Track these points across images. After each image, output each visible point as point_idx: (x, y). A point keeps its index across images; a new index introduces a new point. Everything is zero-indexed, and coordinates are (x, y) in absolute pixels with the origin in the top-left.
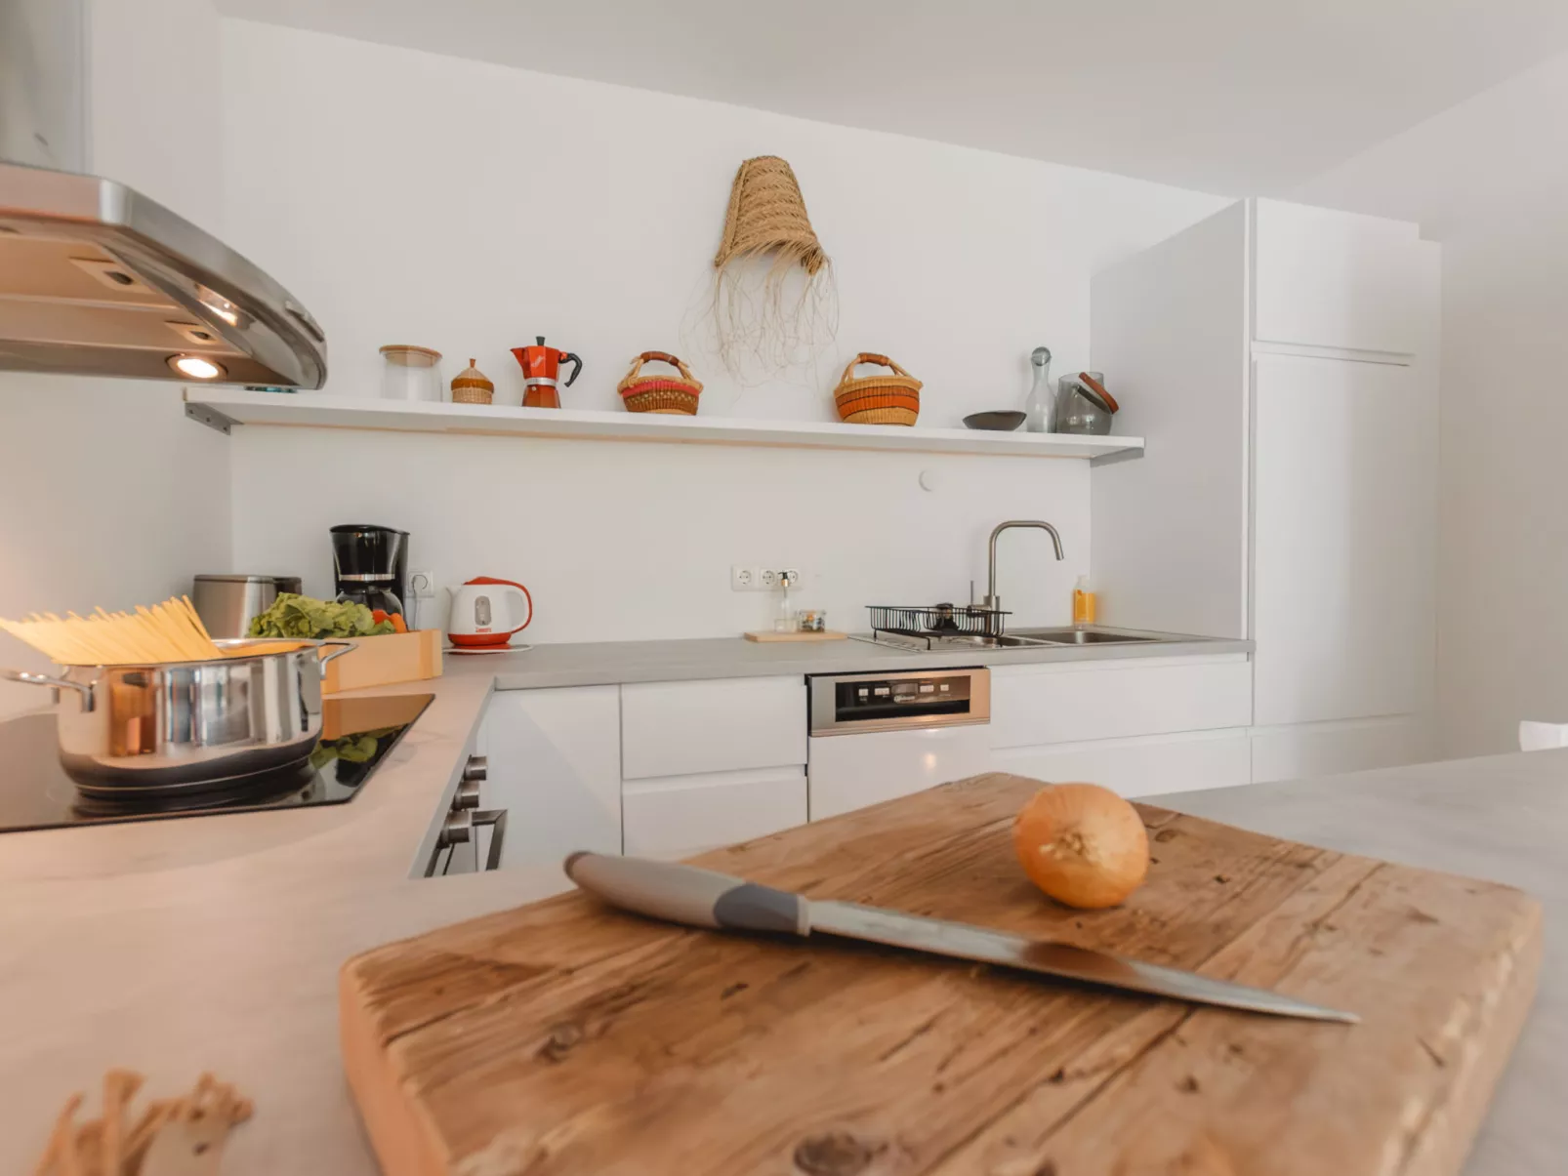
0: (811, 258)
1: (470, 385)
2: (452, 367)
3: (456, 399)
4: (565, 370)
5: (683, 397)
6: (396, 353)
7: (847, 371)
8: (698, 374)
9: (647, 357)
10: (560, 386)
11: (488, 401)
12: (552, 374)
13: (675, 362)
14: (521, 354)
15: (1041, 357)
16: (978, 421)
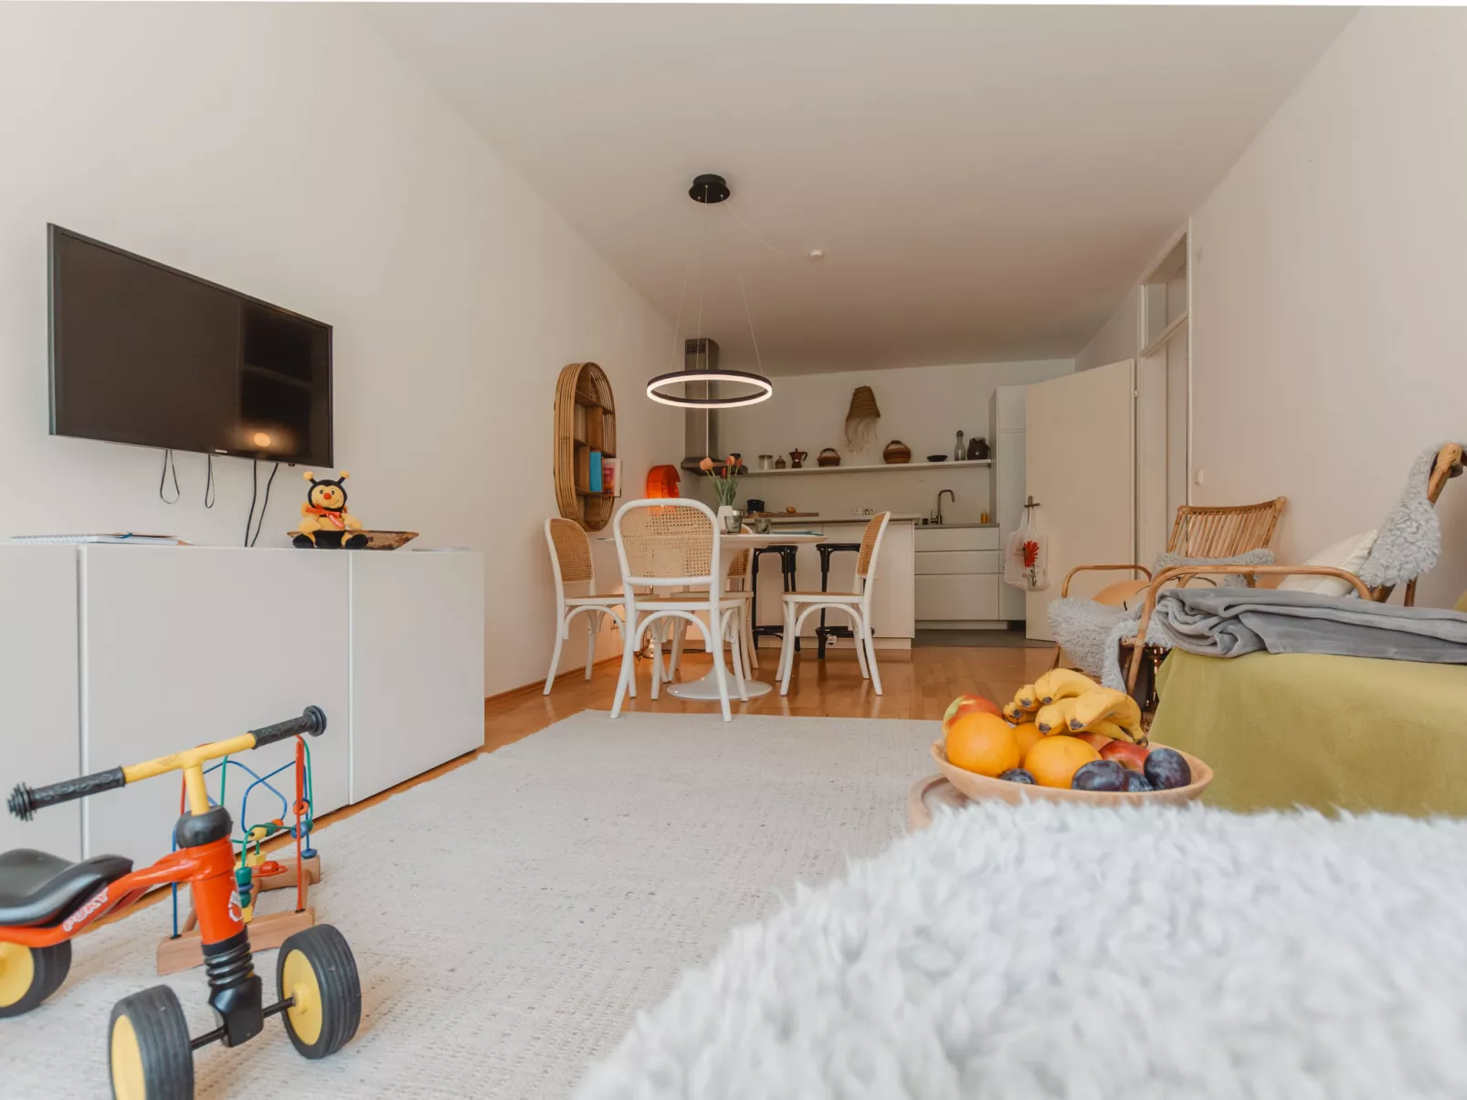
0: (877, 414)
1: (780, 463)
2: (775, 459)
3: (777, 468)
4: (803, 457)
5: (836, 461)
6: (762, 457)
7: (888, 446)
8: (839, 454)
9: (825, 451)
10: (802, 462)
11: (784, 468)
12: (800, 459)
13: (833, 450)
14: (792, 454)
15: (960, 434)
16: (932, 459)
